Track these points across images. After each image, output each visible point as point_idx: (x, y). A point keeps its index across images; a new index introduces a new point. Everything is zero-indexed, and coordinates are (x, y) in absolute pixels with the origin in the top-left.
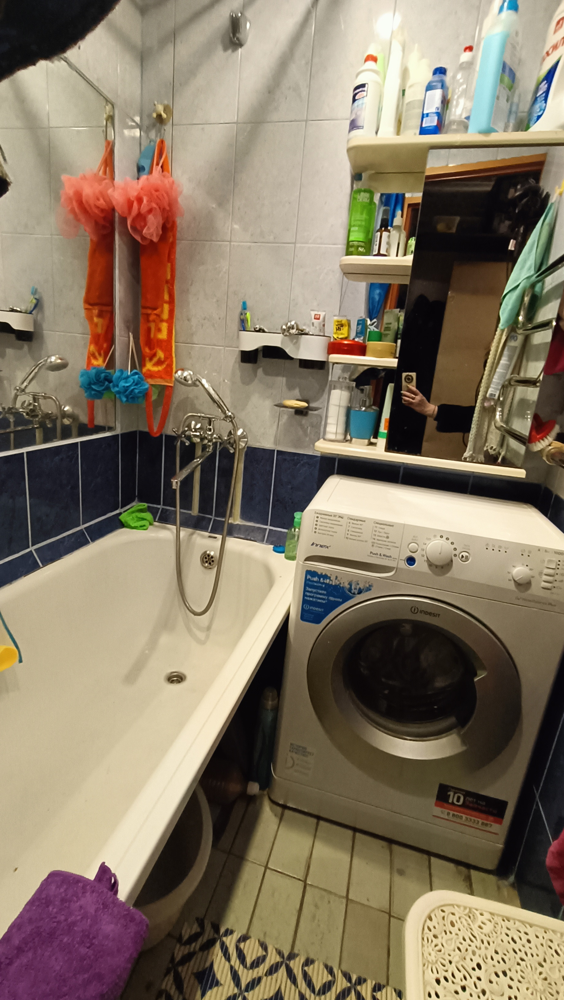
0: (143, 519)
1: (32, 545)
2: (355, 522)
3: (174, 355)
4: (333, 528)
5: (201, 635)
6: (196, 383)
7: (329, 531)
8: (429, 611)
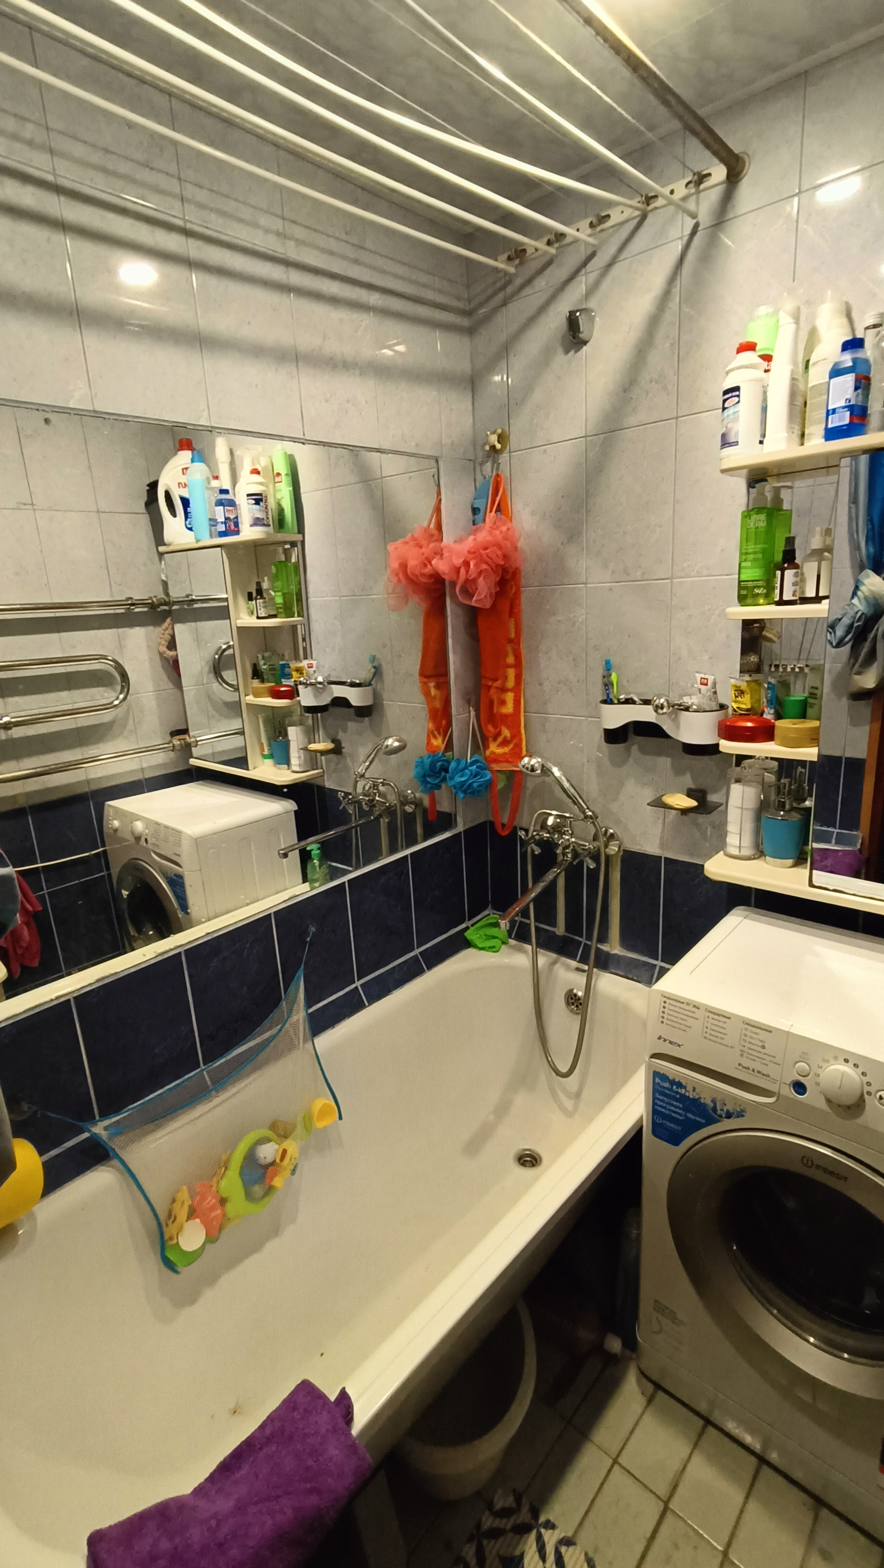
0: (494, 937)
1: (358, 980)
2: (716, 1017)
3: (523, 732)
4: (686, 1020)
5: (569, 1104)
6: (546, 771)
7: (681, 1024)
8: (831, 1169)
